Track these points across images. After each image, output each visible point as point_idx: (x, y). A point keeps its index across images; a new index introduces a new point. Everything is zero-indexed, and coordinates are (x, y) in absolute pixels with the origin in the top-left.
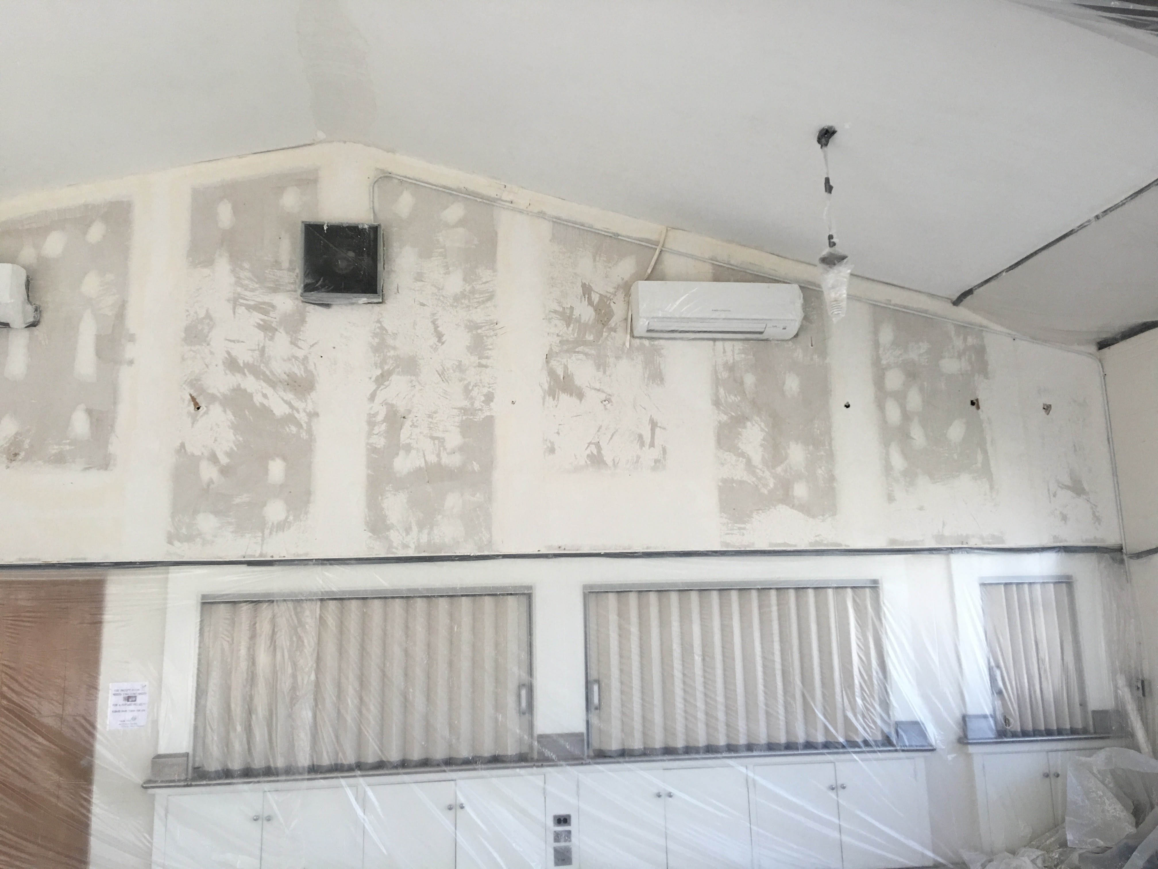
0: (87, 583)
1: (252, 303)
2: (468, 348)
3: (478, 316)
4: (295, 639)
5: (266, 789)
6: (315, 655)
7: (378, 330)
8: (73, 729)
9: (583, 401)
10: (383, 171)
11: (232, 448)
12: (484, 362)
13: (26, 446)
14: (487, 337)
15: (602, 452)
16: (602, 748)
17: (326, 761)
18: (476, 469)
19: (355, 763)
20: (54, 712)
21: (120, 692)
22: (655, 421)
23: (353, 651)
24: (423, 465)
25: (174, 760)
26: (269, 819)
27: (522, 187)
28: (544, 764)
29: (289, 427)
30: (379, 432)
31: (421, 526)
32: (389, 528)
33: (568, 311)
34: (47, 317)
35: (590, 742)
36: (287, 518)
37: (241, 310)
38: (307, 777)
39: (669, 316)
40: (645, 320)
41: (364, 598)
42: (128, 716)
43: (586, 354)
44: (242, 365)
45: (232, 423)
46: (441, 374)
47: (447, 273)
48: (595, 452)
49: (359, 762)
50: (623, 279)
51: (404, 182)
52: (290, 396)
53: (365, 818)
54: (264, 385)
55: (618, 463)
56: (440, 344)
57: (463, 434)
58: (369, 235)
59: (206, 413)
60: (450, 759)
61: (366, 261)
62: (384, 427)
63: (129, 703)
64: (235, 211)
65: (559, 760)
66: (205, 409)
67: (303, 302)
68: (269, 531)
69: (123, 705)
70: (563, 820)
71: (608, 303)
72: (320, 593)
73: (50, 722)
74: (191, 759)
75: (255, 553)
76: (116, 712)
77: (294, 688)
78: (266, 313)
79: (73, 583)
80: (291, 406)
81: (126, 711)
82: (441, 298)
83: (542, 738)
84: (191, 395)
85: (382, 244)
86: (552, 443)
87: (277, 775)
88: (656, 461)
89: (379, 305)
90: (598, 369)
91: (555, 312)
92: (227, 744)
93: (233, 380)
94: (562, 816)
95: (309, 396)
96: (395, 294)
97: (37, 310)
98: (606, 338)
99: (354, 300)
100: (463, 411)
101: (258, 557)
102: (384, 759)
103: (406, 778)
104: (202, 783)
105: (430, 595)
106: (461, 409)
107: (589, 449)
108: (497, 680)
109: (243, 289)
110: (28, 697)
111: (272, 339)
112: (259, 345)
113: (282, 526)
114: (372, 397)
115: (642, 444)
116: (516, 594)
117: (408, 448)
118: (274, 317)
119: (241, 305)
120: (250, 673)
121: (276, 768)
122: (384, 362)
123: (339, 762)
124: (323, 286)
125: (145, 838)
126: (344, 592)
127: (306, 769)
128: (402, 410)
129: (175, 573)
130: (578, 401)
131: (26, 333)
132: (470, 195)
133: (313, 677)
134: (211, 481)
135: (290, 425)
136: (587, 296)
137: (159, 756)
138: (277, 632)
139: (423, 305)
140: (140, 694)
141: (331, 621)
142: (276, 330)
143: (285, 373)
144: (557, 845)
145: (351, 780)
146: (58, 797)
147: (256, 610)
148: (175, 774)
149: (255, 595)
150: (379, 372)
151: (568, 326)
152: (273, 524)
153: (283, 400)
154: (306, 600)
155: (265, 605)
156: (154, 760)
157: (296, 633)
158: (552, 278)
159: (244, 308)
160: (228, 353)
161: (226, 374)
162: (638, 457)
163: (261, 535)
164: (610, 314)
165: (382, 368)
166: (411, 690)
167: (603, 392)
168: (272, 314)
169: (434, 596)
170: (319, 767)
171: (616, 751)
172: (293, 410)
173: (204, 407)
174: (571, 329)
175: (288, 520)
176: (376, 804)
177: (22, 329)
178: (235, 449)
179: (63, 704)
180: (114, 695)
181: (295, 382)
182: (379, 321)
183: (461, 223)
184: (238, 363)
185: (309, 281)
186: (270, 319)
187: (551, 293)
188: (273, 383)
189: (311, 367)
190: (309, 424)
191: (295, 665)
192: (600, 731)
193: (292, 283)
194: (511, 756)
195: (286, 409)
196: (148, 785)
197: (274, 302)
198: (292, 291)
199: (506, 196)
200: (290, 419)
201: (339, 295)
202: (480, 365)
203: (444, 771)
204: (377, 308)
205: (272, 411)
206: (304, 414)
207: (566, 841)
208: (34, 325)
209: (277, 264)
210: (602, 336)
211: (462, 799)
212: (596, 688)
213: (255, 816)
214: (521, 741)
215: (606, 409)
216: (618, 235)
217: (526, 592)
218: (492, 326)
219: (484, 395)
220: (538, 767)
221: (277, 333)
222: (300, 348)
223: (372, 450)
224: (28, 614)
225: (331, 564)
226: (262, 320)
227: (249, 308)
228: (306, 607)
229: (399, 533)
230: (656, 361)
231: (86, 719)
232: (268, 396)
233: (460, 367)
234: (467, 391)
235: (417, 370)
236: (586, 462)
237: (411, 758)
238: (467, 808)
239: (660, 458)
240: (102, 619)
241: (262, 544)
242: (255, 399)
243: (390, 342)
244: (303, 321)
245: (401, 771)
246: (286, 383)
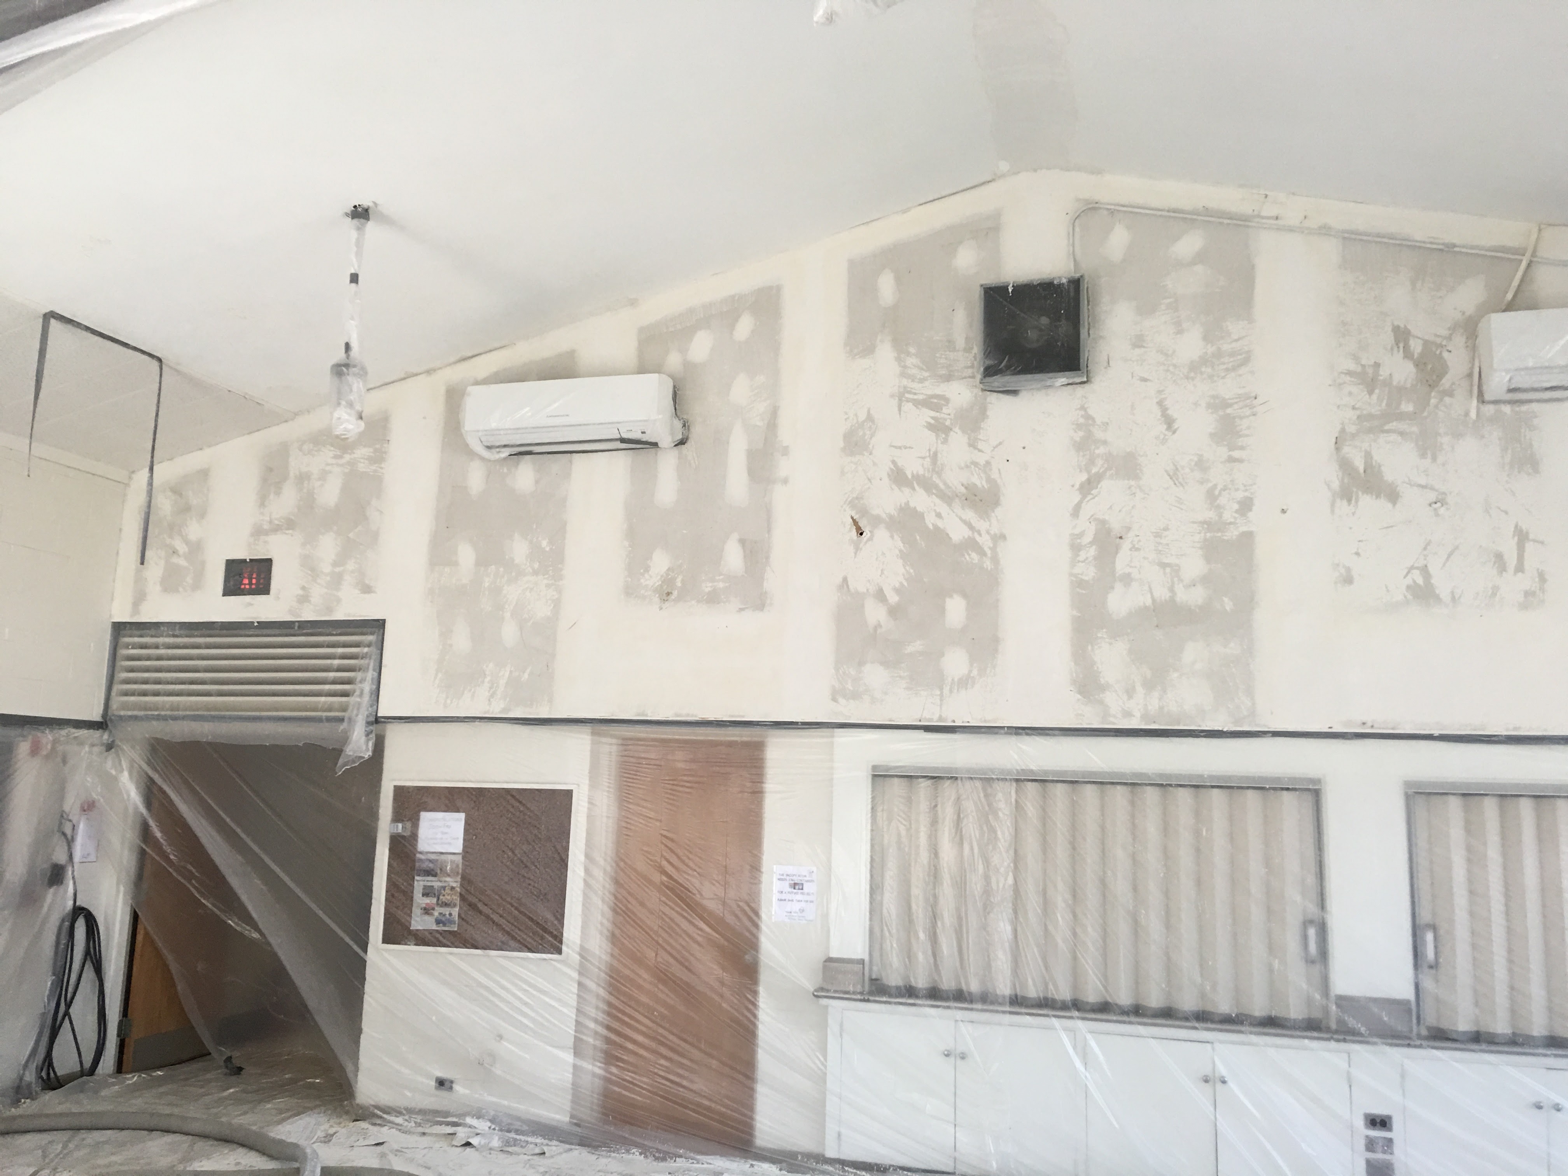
0: (747, 745)
1: (921, 397)
2: (1212, 435)
3: (1228, 388)
4: (985, 828)
5: (958, 1018)
6: (1012, 852)
7: (1082, 420)
8: (736, 916)
9: (1398, 505)
10: (1087, 202)
11: (901, 583)
12: (1236, 454)
13: (679, 584)
14: (1241, 418)
15: (1433, 581)
16: (1442, 1026)
17: (1032, 992)
18: (1228, 608)
19: (1071, 1000)
20: (716, 895)
21: (785, 877)
22: (1525, 531)
23: (1061, 852)
24: (1149, 602)
25: (849, 967)
26: (963, 1057)
27: (1293, 194)
28: (1347, 1038)
29: (969, 555)
30: (1087, 558)
31: (1149, 686)
32: (1103, 688)
33: (1370, 371)
34: (697, 431)
35: (1422, 1017)
36: (970, 671)
37: (908, 407)
38: (1008, 1009)
39: (1547, 364)
40: (1504, 374)
41: (1074, 782)
42: (796, 907)
43: (1402, 434)
44: (910, 477)
45: (901, 551)
46: (1174, 475)
47: (1180, 332)
48: (1420, 581)
49: (1075, 1000)
50: (1464, 313)
51: (1116, 212)
52: (970, 515)
53: (1088, 1075)
54: (937, 501)
55: (1460, 597)
56: (1171, 433)
57: (1208, 559)
58: (1069, 292)
59: (871, 539)
60: (1204, 1012)
61: (1064, 327)
62: (1092, 551)
63: (795, 891)
64: (898, 280)
65: (1371, 1035)
66: (869, 534)
67: (983, 390)
68: (948, 687)
69: (789, 892)
70: (1379, 1122)
71: (1438, 352)
72: (1015, 772)
73: (712, 905)
74: (867, 969)
75: (933, 716)
76: (781, 900)
77: (987, 892)
78: (937, 408)
79: (731, 744)
80: (971, 527)
81: (792, 901)
82: (1171, 368)
83: (1342, 1001)
84: (852, 518)
85: (1086, 302)
86: (1348, 570)
87: (971, 1002)
88: (1527, 594)
89: (1082, 385)
90: (1423, 456)
91: (1349, 373)
92: (909, 954)
93: (902, 496)
94: (1378, 1116)
95: (993, 514)
96: (1106, 368)
97: (685, 425)
98: (1436, 407)
99: (1048, 383)
100: (1206, 526)
101: (937, 722)
102: (1110, 1000)
103: (1141, 1030)
104: (881, 999)
105: (1165, 783)
106: (1205, 522)
107: (1409, 577)
108: (1269, 911)
109: (910, 380)
110: (689, 874)
111: (945, 441)
112: (929, 450)
113: (965, 682)
114: (1076, 512)
115: (1502, 568)
116: (1295, 789)
117: (1127, 579)
118: (947, 413)
119: (908, 400)
120: (933, 868)
121: (970, 993)
122: (1092, 462)
123: (1050, 996)
124: (1008, 367)
125: (818, 1057)
126: (1046, 772)
127: (1008, 1000)
128: (1116, 525)
129: (843, 737)
130: (1390, 505)
131: (675, 452)
132: (1212, 216)
133: (1010, 880)
134: (878, 626)
135: (970, 552)
136: (1401, 345)
137: (830, 960)
138: (963, 818)
139: (1144, 380)
140: (807, 881)
141: (1031, 810)
142: (951, 430)
143: (962, 485)
144: (1371, 1155)
145: (1068, 1023)
146: (722, 996)
147: (936, 789)
148: (849, 985)
149: (936, 769)
150: (1084, 477)
151: (1371, 393)
152: (953, 680)
153: (961, 519)
154: (998, 779)
155: (948, 782)
156: (828, 964)
157: (987, 822)
158: (1344, 324)
159: (910, 404)
160: (894, 462)
161: (892, 489)
162: (1495, 589)
163: (938, 693)
164: (1441, 370)
165: (1089, 472)
166: (1143, 911)
167: (1432, 489)
168: (945, 410)
169: (1171, 785)
170: (1024, 998)
171: (1464, 1033)
172: (973, 533)
173: (868, 532)
174: (1375, 397)
175: (972, 675)
176: (1101, 1058)
177: (672, 448)
178: (906, 584)
179: (726, 885)
180: (779, 879)
181: (976, 496)
182: (1083, 408)
183: (1200, 258)
184: (905, 474)
185: (989, 362)
186: (942, 415)
187: (1341, 345)
188: (947, 498)
189: (995, 475)
190: (994, 549)
191: (987, 862)
192: (1437, 1000)
193: (968, 367)
194: (1294, 1020)
195: (966, 533)
196: (821, 993)
197: (948, 395)
198: (970, 377)
199: (1269, 210)
200: (971, 544)
201: (1029, 376)
202: (1231, 460)
203: (1195, 1028)
204: (1080, 391)
205: (948, 534)
206: (987, 537)
207: (1384, 1152)
208: (682, 442)
209: (950, 345)
210: (1428, 404)
211: (1222, 1070)
212: (1429, 937)
213: (946, 1050)
214: (1309, 1001)
215: (1437, 515)
216: (1454, 246)
217: (1311, 787)
218: (1248, 401)
219: (1239, 502)
220: (1338, 1041)
221: (952, 433)
222: (980, 451)
223: (1078, 583)
224: (685, 778)
225: (1027, 734)
226: (932, 418)
227: (917, 403)
228: (998, 788)
229: (1118, 695)
230: (1525, 436)
231: (749, 906)
232: (943, 515)
233: (1201, 464)
234: (1212, 496)
235: (1138, 471)
236: (1405, 597)
237: (1149, 1005)
238: (1231, 1084)
239: (1533, 589)
240: (762, 788)
241: (941, 705)
242: (927, 521)
243: (1099, 434)
244: (983, 413)
245: (1133, 1019)
246: (964, 498)
